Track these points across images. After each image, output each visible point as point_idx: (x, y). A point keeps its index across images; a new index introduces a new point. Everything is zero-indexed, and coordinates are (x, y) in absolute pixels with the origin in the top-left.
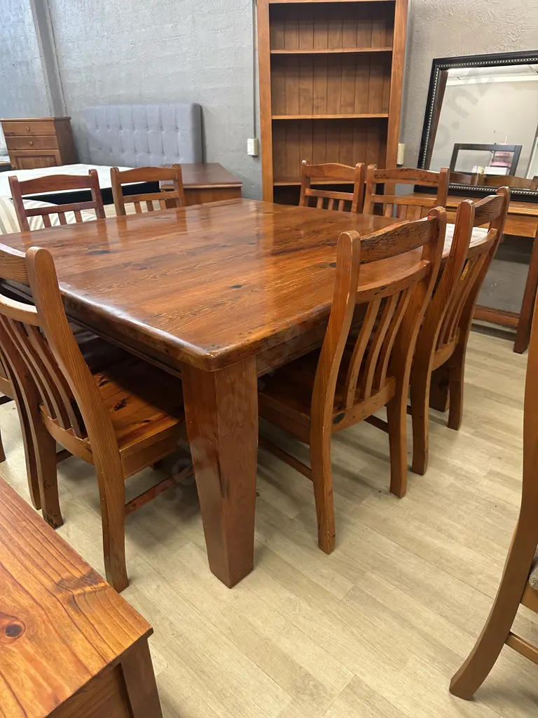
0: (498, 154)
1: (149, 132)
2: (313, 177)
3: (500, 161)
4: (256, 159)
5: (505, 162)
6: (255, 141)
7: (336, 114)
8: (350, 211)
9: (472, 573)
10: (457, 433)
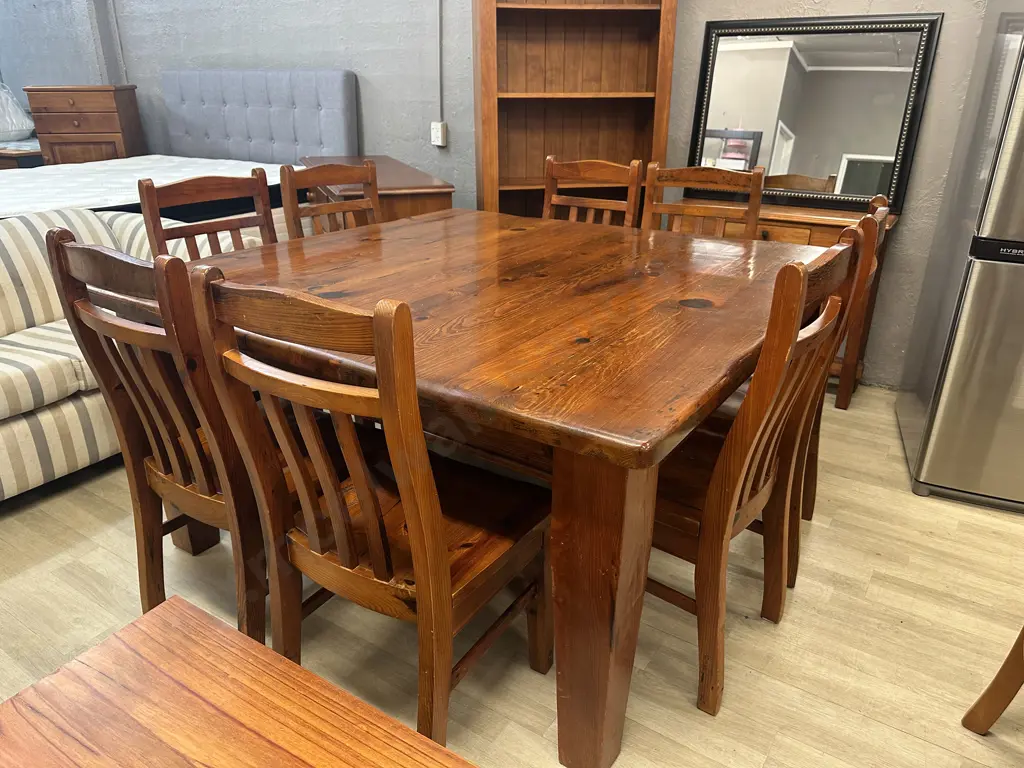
0: (732, 142)
1: (272, 110)
2: (562, 178)
3: (734, 152)
4: (443, 151)
5: (741, 153)
6: (443, 126)
7: (576, 91)
8: (622, 225)
9: (911, 719)
10: (810, 525)
